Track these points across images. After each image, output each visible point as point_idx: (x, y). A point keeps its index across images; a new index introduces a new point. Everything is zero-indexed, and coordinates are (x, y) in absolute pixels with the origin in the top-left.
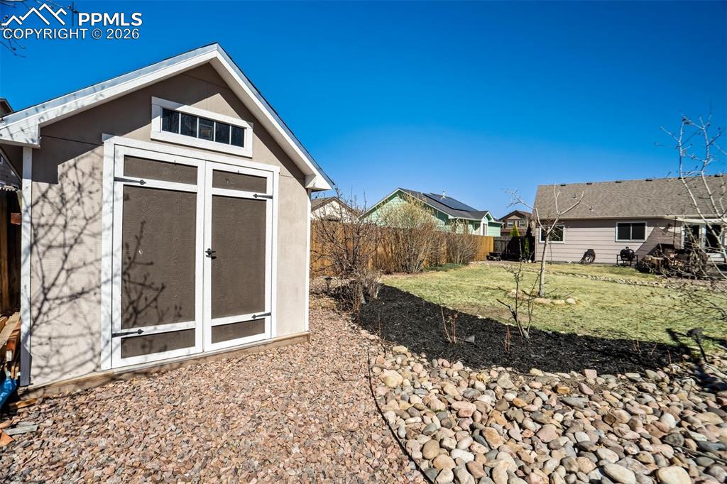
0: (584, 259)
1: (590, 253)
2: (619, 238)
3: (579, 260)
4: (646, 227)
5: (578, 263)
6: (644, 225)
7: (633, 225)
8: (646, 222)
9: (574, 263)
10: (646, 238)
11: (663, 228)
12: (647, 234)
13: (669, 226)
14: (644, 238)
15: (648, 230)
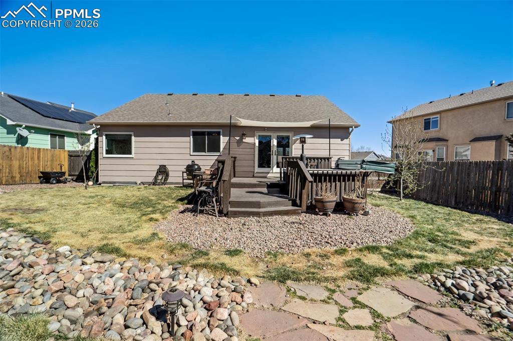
0: (156, 178)
1: (163, 171)
2: (194, 151)
3: (151, 180)
4: (221, 136)
5: (149, 184)
6: (219, 134)
7: (209, 134)
8: (221, 130)
9: (143, 183)
10: (221, 150)
11: (238, 138)
12: (222, 146)
13: (244, 135)
14: (219, 151)
15: (223, 140)
